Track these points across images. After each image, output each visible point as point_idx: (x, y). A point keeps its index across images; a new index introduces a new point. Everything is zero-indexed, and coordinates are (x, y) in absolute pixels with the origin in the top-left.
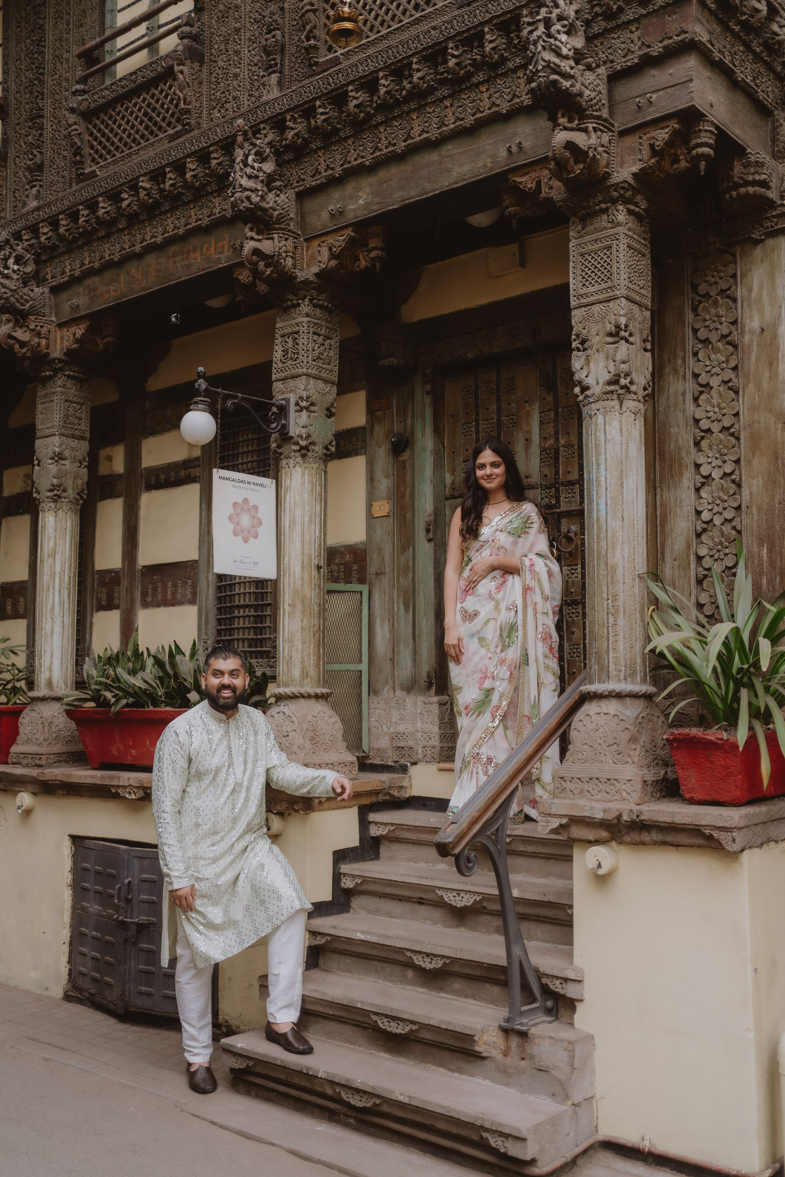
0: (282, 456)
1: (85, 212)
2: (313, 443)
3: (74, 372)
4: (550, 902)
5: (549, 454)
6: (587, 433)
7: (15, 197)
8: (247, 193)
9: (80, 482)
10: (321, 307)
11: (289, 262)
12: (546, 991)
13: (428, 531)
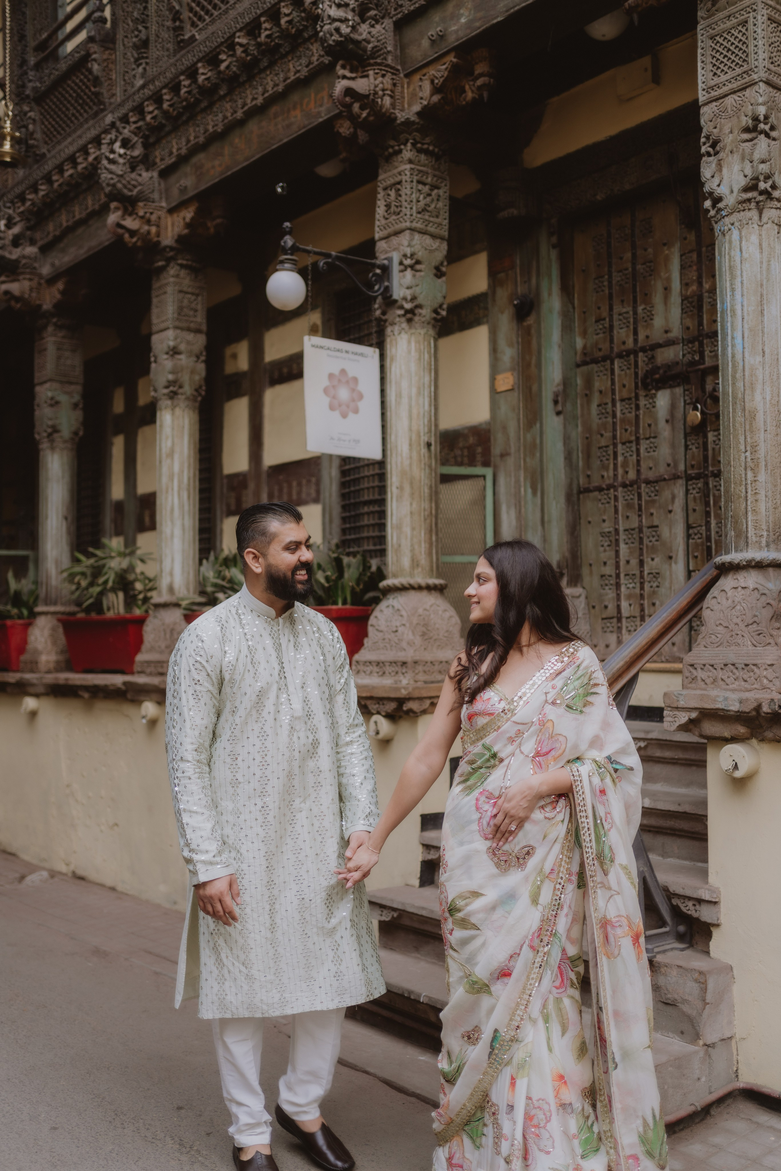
0: (387, 324)
1: (187, 83)
2: (419, 306)
3: (187, 260)
4: (685, 813)
5: (691, 303)
6: (720, 254)
7: (124, 80)
8: (337, 24)
9: (197, 378)
10: (426, 152)
11: (387, 101)
12: (678, 914)
13: (556, 402)
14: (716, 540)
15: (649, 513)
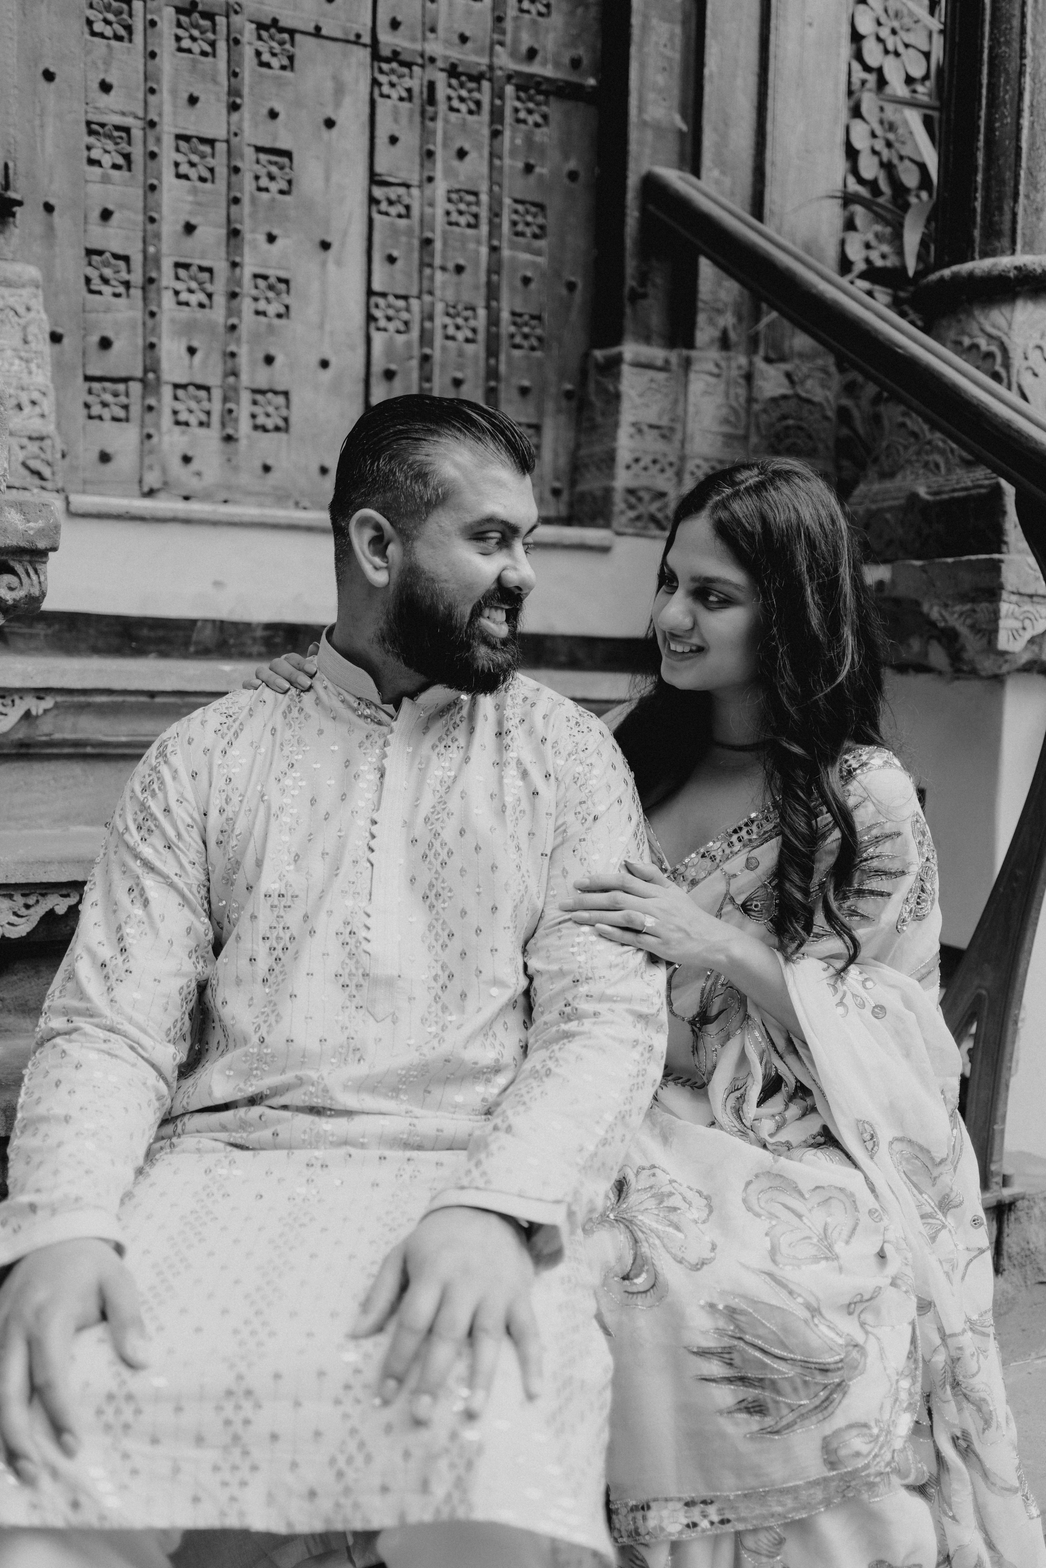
14: (444, 233)
15: (265, 111)
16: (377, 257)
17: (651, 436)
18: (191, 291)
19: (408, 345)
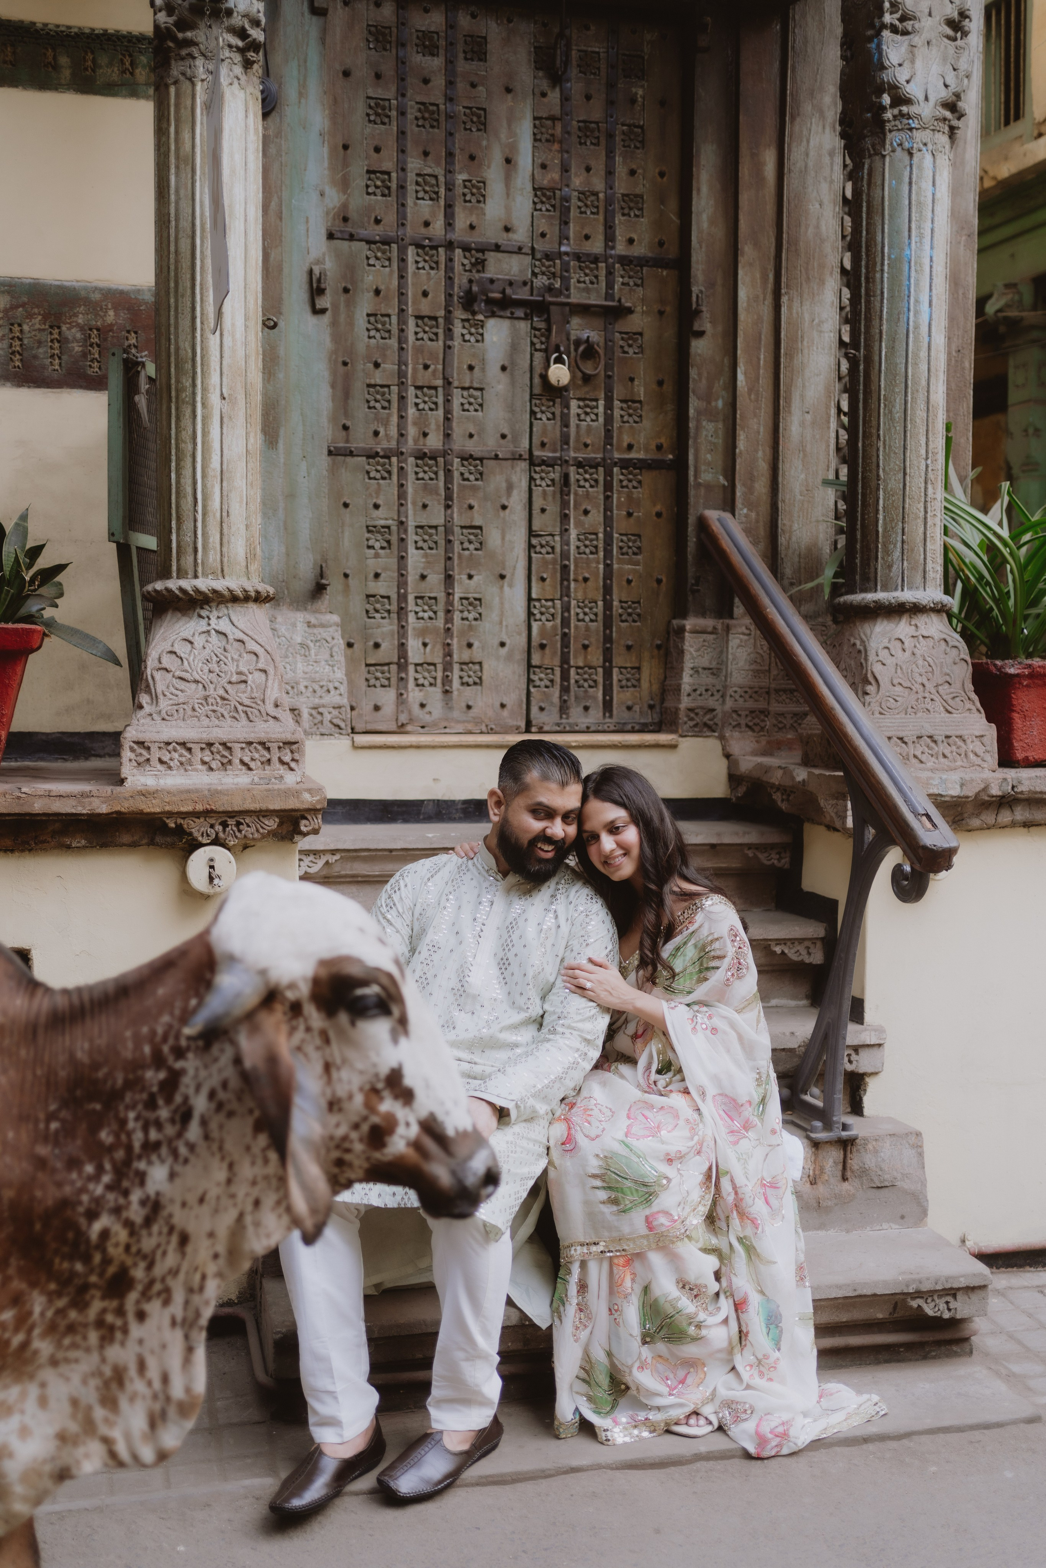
5: (548, 197)
14: (576, 559)
15: (466, 506)
16: (534, 579)
17: (704, 675)
18: (424, 611)
19: (554, 627)
